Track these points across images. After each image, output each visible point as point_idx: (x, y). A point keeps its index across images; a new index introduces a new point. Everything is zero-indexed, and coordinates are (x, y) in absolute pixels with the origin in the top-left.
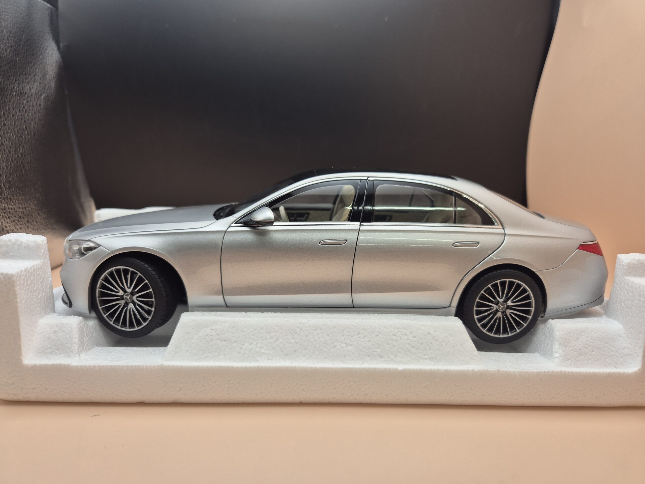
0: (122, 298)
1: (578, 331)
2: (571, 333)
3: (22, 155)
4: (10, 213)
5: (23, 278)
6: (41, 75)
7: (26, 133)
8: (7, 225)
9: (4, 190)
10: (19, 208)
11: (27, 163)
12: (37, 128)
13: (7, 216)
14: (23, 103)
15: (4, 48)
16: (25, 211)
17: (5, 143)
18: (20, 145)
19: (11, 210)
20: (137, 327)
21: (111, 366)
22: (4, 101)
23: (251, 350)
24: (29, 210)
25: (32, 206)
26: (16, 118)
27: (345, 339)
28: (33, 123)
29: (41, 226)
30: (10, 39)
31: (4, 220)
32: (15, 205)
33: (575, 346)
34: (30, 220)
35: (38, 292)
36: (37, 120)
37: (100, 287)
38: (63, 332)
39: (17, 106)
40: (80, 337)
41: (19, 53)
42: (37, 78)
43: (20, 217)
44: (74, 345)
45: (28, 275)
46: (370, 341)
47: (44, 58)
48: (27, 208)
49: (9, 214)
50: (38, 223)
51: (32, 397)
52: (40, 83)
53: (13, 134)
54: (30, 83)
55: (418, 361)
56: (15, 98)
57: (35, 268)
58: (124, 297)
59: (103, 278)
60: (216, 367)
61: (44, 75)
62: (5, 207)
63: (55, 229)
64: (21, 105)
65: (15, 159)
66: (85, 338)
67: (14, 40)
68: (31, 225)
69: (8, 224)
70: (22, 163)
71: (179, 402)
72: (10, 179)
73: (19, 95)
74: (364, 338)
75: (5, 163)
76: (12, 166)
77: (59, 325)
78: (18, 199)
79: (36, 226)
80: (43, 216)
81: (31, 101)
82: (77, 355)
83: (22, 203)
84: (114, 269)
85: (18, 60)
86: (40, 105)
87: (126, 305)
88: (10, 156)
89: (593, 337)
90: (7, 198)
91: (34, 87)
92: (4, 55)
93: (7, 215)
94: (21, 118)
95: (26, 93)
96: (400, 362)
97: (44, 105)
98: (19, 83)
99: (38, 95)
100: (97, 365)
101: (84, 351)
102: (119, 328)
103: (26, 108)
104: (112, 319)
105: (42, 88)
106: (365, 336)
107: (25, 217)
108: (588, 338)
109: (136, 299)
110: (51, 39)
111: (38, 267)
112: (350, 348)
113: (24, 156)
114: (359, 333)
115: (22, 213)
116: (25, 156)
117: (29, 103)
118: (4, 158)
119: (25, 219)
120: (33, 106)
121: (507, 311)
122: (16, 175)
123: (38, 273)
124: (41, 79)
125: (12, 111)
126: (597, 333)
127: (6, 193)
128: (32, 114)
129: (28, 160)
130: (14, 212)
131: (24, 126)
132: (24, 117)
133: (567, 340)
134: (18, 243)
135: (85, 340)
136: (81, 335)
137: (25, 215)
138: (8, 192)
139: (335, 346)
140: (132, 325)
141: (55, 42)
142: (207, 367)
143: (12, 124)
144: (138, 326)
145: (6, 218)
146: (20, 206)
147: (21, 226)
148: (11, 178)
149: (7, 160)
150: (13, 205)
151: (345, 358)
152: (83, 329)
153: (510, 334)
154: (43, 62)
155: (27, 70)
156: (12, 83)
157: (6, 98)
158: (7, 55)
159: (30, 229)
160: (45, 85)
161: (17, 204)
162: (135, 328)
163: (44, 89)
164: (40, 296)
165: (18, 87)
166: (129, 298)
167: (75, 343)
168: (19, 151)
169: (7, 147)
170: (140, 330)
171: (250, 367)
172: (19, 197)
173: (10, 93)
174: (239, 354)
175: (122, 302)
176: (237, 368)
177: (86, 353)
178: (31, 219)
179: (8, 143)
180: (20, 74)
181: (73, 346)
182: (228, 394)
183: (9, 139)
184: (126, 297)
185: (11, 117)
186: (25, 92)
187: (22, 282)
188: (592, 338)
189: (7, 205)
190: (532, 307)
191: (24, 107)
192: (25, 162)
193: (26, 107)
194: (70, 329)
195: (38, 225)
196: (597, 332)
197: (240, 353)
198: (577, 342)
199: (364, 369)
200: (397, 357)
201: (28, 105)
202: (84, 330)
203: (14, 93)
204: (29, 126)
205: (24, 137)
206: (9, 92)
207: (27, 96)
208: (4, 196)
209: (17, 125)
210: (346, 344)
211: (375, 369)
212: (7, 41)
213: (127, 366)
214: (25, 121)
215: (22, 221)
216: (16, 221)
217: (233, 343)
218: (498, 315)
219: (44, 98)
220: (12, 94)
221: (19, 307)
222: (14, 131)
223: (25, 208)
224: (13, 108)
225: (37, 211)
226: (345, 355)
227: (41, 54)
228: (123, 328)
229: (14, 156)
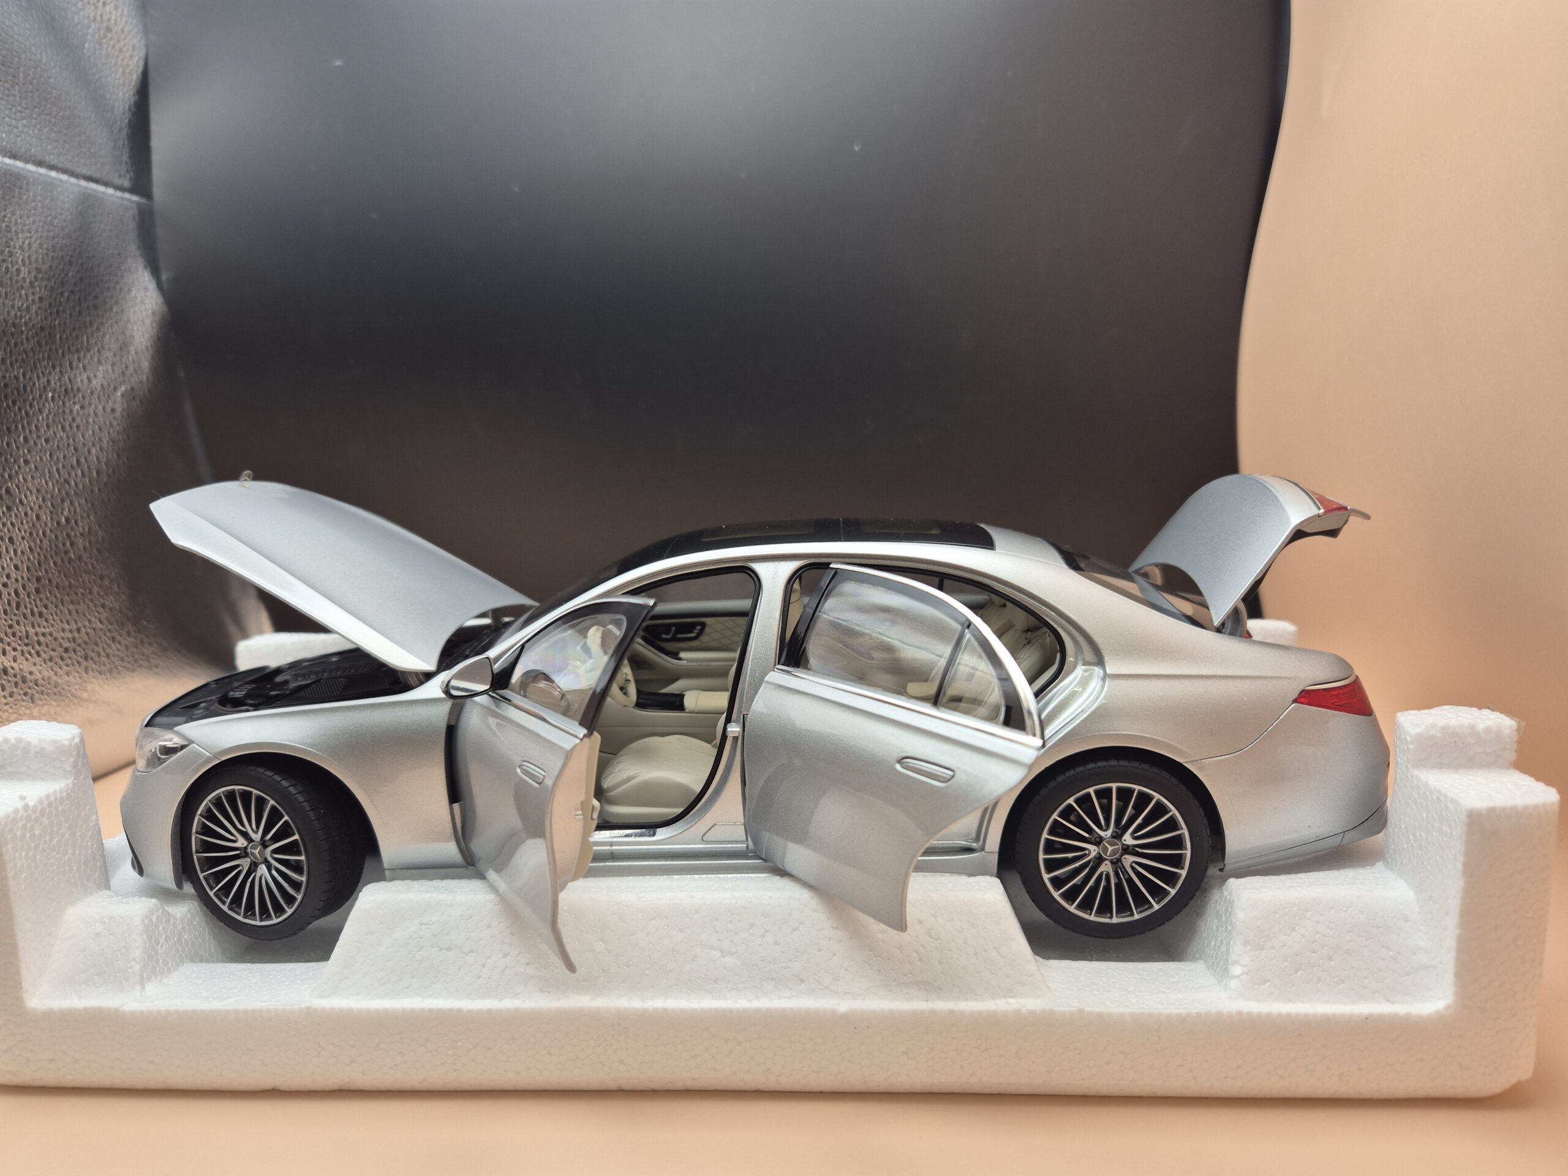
0: (244, 853)
1: (1295, 909)
2: (1276, 913)
3: (67, 520)
4: (39, 643)
5: (20, 824)
6: (114, 346)
7: (80, 473)
8: (33, 669)
9: (24, 599)
10: (63, 630)
11: (82, 534)
12: (105, 459)
13: (32, 650)
14: (71, 411)
15: (22, 305)
16: (76, 635)
17: (27, 499)
18: (63, 501)
19: (42, 639)
20: (277, 918)
21: (203, 1012)
22: (27, 413)
23: (504, 970)
24: (87, 634)
25: (96, 623)
26: (53, 444)
27: (719, 940)
28: (96, 451)
29: (121, 663)
30: (38, 285)
31: (27, 659)
32: (52, 625)
33: (1284, 946)
34: (91, 654)
35: (61, 849)
36: (105, 442)
37: (199, 830)
38: (113, 934)
39: (57, 420)
40: (147, 946)
41: (61, 309)
42: (107, 353)
43: (66, 650)
44: (134, 963)
45: (33, 817)
46: (776, 943)
47: (122, 310)
48: (83, 629)
49: (37, 647)
50: (113, 658)
51: (50, 1078)
52: (114, 364)
53: (48, 478)
54: (88, 368)
55: (889, 991)
56: (52, 405)
57: (52, 799)
58: (249, 850)
59: (202, 811)
60: (423, 1010)
61: (124, 346)
62: (27, 632)
63: (157, 666)
64: (66, 417)
65: (51, 531)
66: (162, 947)
67: (46, 286)
68: (95, 664)
69: (37, 667)
70: (68, 535)
71: (352, 1088)
72: (40, 574)
73: (62, 397)
74: (763, 936)
75: (28, 542)
76: (45, 546)
77: (106, 920)
78: (59, 613)
79: (108, 665)
80: (123, 642)
81: (90, 404)
82: (138, 987)
83: (70, 621)
84: (223, 792)
85: (59, 324)
86: (113, 410)
87: (252, 868)
88: (41, 526)
89: (1333, 923)
90: (33, 614)
91: (98, 374)
92: (23, 320)
93: (33, 648)
94: (66, 444)
95: (78, 390)
96: (845, 993)
97: (123, 409)
98: (60, 372)
99: (107, 391)
100: (173, 1008)
101: (156, 977)
102: (240, 918)
103: (80, 420)
104: (226, 900)
105: (117, 375)
106: (766, 931)
107: (78, 648)
108: (1319, 925)
109: (271, 856)
110: (141, 268)
111: (58, 796)
112: (728, 960)
113: (73, 522)
114: (752, 925)
115: (69, 641)
116: (76, 522)
117: (87, 410)
118: (25, 531)
119: (79, 653)
120: (96, 414)
121: (1125, 858)
122: (55, 564)
123: (60, 809)
124: (115, 355)
125: (45, 431)
126: (1345, 911)
127: (30, 603)
128: (93, 432)
129: (84, 529)
130: (50, 641)
131: (75, 459)
132: (74, 440)
133: (1264, 932)
134: (23, 745)
135: (159, 951)
136: (152, 940)
137: (79, 645)
138: (35, 601)
139: (696, 957)
140: (264, 913)
141: (151, 272)
142: (404, 1011)
143: (44, 459)
144: (278, 914)
145: (30, 653)
146: (64, 627)
147: (69, 668)
148: (42, 572)
149: (31, 534)
150: (48, 627)
151: (717, 986)
152: (157, 927)
153: (1138, 914)
154: (121, 320)
155: (82, 342)
156: (43, 374)
157: (31, 406)
158: (30, 319)
159: (91, 672)
160: (127, 367)
161: (57, 624)
162: (273, 919)
163: (123, 374)
164: (66, 858)
165: (59, 379)
166: (259, 852)
167: (134, 960)
168: (62, 513)
169: (32, 509)
170: (281, 924)
171: (499, 1011)
172: (62, 607)
173: (41, 396)
174: (478, 980)
175: (245, 863)
176: (470, 1012)
177: (161, 980)
178: (93, 651)
179: (35, 498)
180: (63, 353)
181: (131, 967)
182: (456, 1070)
183: (38, 491)
184: (253, 851)
185: (42, 445)
186: (75, 387)
187: (19, 834)
188: (1331, 925)
189: (33, 627)
190: (1186, 849)
191: (74, 419)
192: (75, 534)
193: (78, 420)
194: (126, 927)
195: (113, 662)
196: (1344, 909)
197: (479, 977)
198: (1289, 935)
199: (758, 1010)
200: (838, 980)
201: (84, 414)
202: (161, 928)
203: (50, 395)
204: (85, 459)
205: (73, 483)
206: (36, 393)
207: (80, 395)
208: (25, 611)
209: (58, 459)
210: (722, 951)
211: (784, 1010)
212: (31, 290)
213: (236, 1012)
214: (76, 449)
215: (70, 658)
216: (57, 660)
217: (467, 955)
218: (1102, 870)
219: (122, 395)
220: (44, 398)
221: (11, 888)
222: (49, 473)
223: (78, 630)
224: (48, 426)
225: (108, 634)
226: (718, 979)
227: (117, 302)
228: (249, 919)
229: (50, 524)
